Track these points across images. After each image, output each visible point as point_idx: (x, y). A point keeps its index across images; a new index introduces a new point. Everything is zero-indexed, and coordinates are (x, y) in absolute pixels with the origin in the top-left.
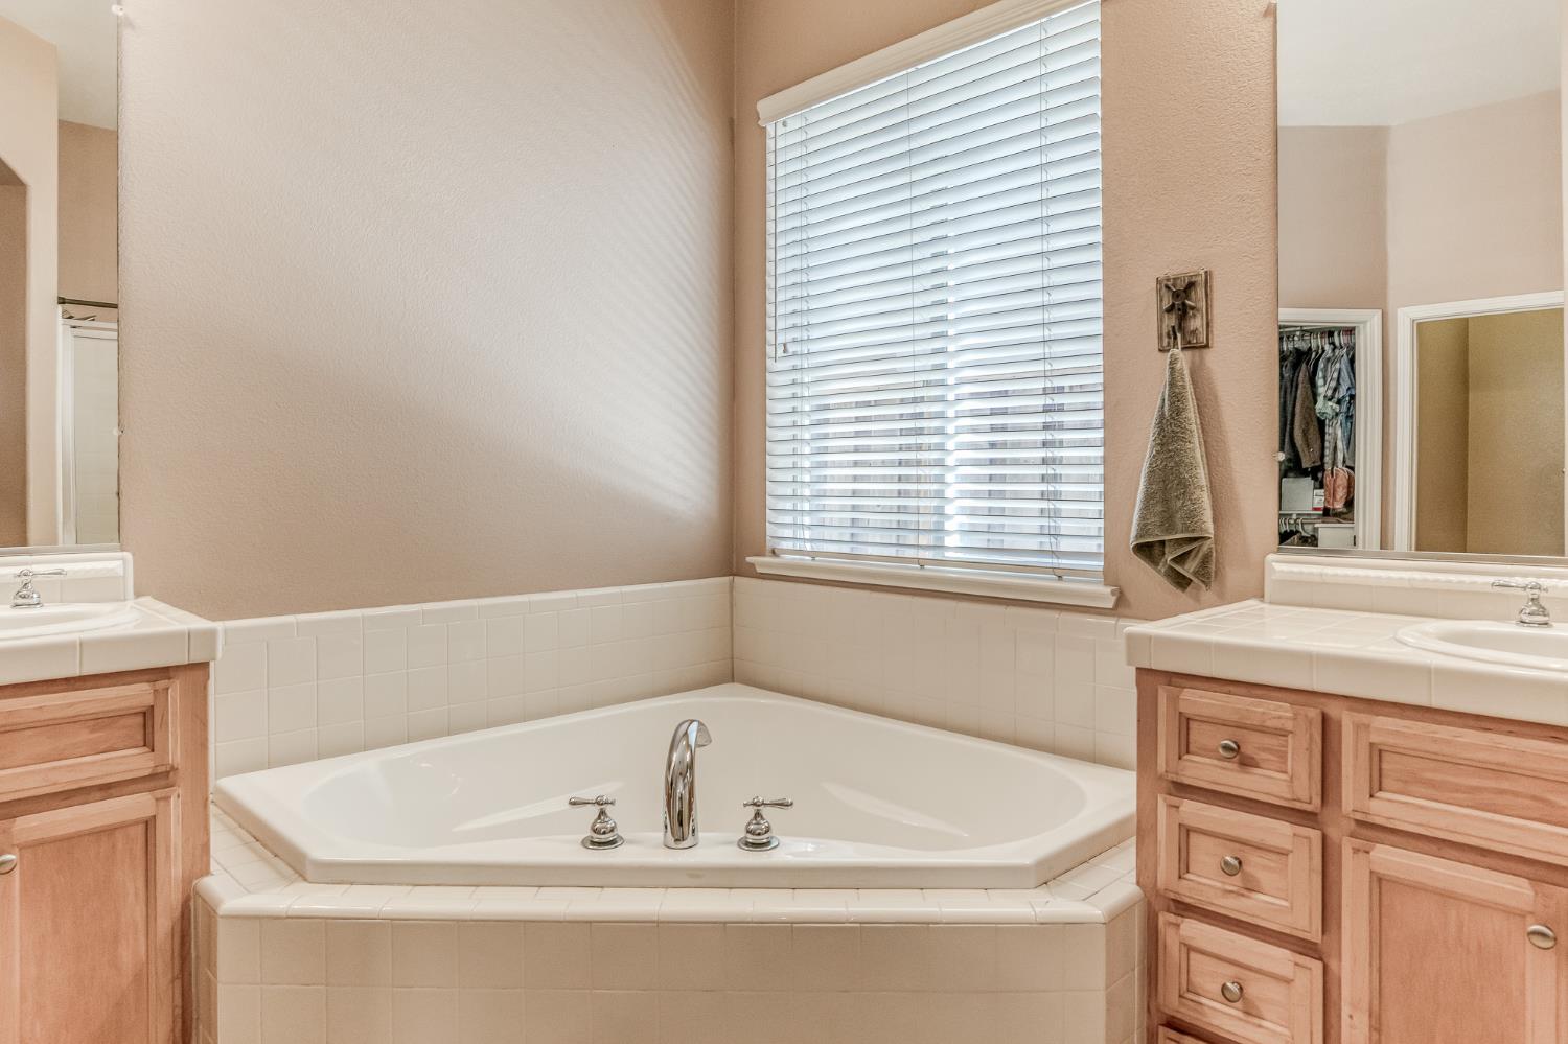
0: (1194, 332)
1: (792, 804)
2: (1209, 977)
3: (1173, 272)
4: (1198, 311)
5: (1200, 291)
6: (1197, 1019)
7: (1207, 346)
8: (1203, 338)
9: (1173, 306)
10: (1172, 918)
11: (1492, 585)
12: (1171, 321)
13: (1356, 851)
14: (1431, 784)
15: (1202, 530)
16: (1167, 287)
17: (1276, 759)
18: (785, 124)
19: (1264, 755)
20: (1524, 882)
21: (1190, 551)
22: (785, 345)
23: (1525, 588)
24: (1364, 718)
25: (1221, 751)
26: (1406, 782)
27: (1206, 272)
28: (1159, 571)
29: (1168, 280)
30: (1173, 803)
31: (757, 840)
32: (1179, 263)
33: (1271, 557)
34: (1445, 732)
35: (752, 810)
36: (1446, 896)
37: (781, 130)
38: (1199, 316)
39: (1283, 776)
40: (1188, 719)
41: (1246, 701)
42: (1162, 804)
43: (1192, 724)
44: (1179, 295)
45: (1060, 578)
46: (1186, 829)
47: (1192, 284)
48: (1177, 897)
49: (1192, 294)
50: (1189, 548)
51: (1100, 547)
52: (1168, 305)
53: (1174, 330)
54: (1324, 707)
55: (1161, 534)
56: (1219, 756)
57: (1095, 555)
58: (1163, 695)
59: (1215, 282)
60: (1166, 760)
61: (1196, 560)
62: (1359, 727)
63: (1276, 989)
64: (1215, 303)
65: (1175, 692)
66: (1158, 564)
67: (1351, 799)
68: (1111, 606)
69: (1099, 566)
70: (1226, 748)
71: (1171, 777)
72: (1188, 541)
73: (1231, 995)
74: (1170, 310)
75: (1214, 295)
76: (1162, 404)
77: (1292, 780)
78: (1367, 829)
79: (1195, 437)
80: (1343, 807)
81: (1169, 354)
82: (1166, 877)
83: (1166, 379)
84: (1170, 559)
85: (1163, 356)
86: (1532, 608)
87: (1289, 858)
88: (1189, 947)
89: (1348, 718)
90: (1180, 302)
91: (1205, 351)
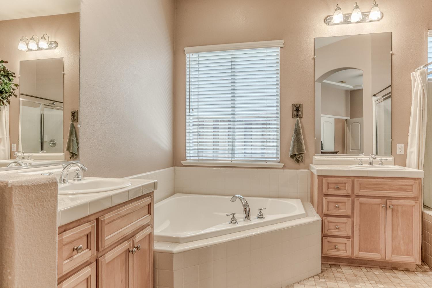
0: (300, 115)
1: (266, 209)
2: (332, 226)
6: (330, 234)
8: (301, 116)
9: (296, 110)
10: (326, 218)
12: (295, 113)
13: (357, 200)
14: (367, 188)
15: (303, 152)
16: (295, 106)
17: (344, 188)
18: (193, 55)
19: (341, 187)
20: (380, 200)
21: (300, 156)
22: (193, 109)
23: (359, 159)
24: (358, 179)
26: (363, 188)
27: (302, 104)
29: (295, 104)
30: (326, 198)
31: (261, 217)
32: (297, 102)
33: (314, 156)
34: (370, 180)
35: (259, 211)
36: (370, 204)
37: (191, 56)
38: (301, 112)
39: (345, 190)
40: (329, 183)
41: (339, 179)
42: (324, 198)
43: (329, 184)
44: (297, 108)
45: (266, 162)
46: (328, 202)
47: (300, 106)
48: (327, 214)
49: (300, 108)
50: (301, 155)
51: (279, 156)
52: (295, 109)
53: (296, 114)
54: (353, 178)
55: (296, 153)
56: (335, 188)
57: (277, 158)
58: (324, 179)
59: (303, 106)
60: (325, 191)
61: (301, 158)
62: (357, 181)
63: (344, 225)
64: (303, 110)
65: (327, 179)
66: (295, 159)
67: (356, 192)
68: (282, 167)
69: (279, 160)
70: (337, 187)
71: (326, 194)
72: (301, 154)
73: (337, 228)
74: (295, 110)
75: (303, 108)
76: (296, 128)
77: (347, 191)
78: (358, 196)
79: (302, 134)
80: (355, 194)
81: (297, 119)
82: (325, 211)
83: (297, 123)
84: (297, 157)
85: (293, 119)
86: (360, 162)
87: (346, 203)
88: (329, 222)
89: (356, 180)
90: (297, 109)
91: (301, 119)
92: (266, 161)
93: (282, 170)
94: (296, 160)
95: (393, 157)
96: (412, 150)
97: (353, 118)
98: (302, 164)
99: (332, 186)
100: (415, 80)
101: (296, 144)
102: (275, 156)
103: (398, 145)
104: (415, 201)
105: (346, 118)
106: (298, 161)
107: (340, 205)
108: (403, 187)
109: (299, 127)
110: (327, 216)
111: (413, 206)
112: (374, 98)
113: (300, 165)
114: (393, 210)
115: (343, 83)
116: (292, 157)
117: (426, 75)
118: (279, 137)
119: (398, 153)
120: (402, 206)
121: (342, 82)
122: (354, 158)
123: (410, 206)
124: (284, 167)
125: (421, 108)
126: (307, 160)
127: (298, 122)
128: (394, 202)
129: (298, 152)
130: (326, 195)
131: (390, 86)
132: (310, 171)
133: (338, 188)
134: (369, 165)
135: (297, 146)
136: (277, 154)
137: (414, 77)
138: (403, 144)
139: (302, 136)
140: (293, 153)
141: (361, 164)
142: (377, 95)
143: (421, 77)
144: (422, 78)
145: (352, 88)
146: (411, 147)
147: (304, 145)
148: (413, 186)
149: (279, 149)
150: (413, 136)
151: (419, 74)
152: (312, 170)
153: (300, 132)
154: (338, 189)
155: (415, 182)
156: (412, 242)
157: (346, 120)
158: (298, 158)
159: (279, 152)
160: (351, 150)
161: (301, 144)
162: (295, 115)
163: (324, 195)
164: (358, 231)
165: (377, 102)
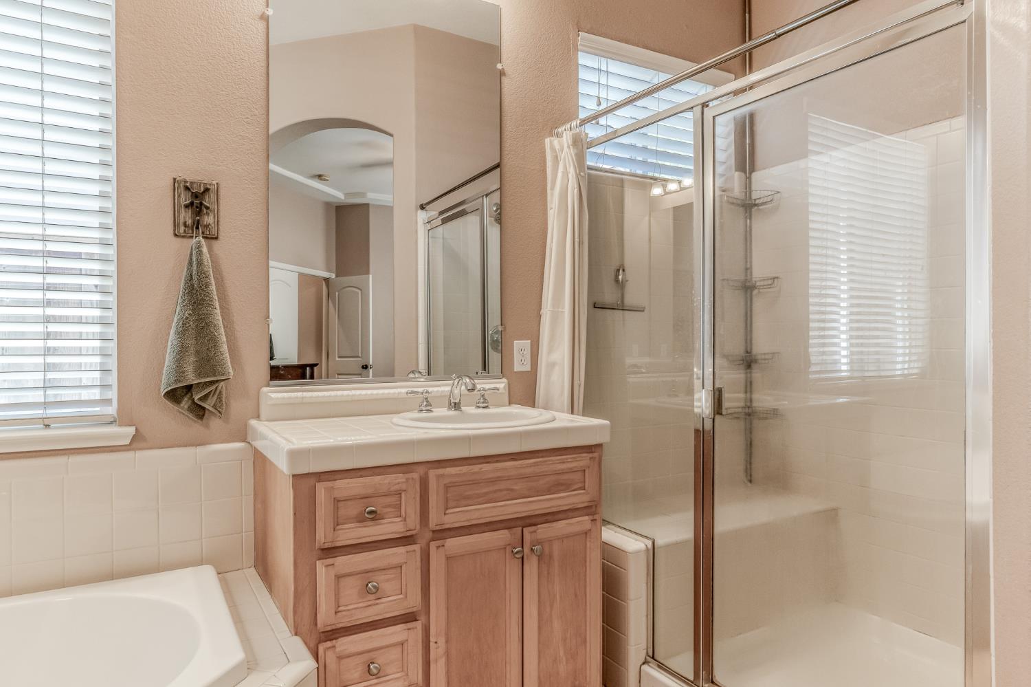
0: (207, 226)
2: (354, 671)
3: (190, 177)
4: (211, 211)
5: (213, 196)
7: (216, 238)
8: (214, 232)
9: (192, 204)
10: (329, 644)
11: (407, 393)
12: (187, 216)
13: (438, 547)
14: (468, 497)
15: (223, 374)
16: (187, 188)
17: (393, 510)
19: (386, 511)
20: (506, 531)
21: (209, 393)
23: (422, 393)
24: (440, 471)
25: (366, 514)
26: (457, 500)
27: (217, 184)
28: (183, 408)
29: (186, 182)
30: (328, 564)
32: (196, 173)
33: (265, 389)
34: (476, 468)
36: (476, 554)
38: (211, 217)
39: (399, 519)
40: (338, 501)
41: (377, 479)
42: (320, 567)
43: (341, 504)
44: (196, 196)
45: (47, 426)
46: (338, 577)
47: (207, 190)
48: (334, 627)
49: (207, 197)
50: (213, 388)
51: (113, 394)
52: (185, 199)
53: (189, 222)
54: (421, 470)
55: (191, 378)
56: (361, 519)
57: (106, 402)
58: (321, 489)
59: (222, 192)
60: (323, 536)
61: (212, 400)
62: (439, 477)
63: (395, 654)
64: (221, 208)
65: (329, 484)
66: (185, 403)
67: (434, 519)
68: (127, 442)
69: (112, 410)
70: (371, 512)
71: (326, 546)
72: (212, 383)
73: (375, 671)
74: (186, 206)
75: (221, 201)
76: (190, 278)
77: (405, 520)
78: (442, 534)
79: (217, 304)
80: (430, 525)
81: (194, 240)
82: (326, 618)
83: (194, 259)
84: (196, 398)
85: (179, 240)
86: (425, 403)
87: (404, 568)
88: (340, 658)
89: (432, 474)
90: (196, 201)
91: (214, 242)
92: (47, 422)
93: (130, 455)
94: (190, 410)
95: (504, 380)
96: (556, 356)
97: (346, 276)
98: (215, 423)
99: (352, 509)
100: (556, 159)
101: (191, 342)
102: (95, 394)
103: (517, 344)
104: (591, 517)
105: (325, 274)
106: (199, 411)
107: (381, 577)
108: (566, 477)
109: (202, 274)
110: (333, 634)
111: (586, 533)
112: (422, 216)
113: (207, 426)
114: (540, 557)
115: (321, 179)
116: (174, 396)
117: (585, 147)
118: (112, 315)
119: (517, 368)
120: (561, 538)
121: (320, 177)
122: (404, 390)
123: (577, 534)
124: (138, 442)
125: (577, 240)
126: (237, 407)
127: (200, 253)
128: (544, 531)
129: (199, 375)
130: (330, 551)
131: (498, 166)
132: (251, 445)
133: (374, 516)
134: (450, 409)
135: (197, 352)
136: (104, 387)
137: (553, 149)
138: (529, 341)
139: (218, 311)
140: (177, 381)
141: (429, 408)
142: (428, 207)
143: (575, 150)
144: (576, 155)
145: (343, 198)
146: (550, 351)
147: (224, 348)
148: (587, 471)
149: (113, 364)
150: (556, 317)
151: (570, 142)
152: (259, 444)
153: (208, 294)
154: (372, 519)
155: (591, 458)
156: (585, 641)
157: (327, 280)
158: (200, 399)
159: (113, 379)
160: (339, 357)
161: (214, 342)
162: (185, 224)
163: (320, 552)
164: (442, 662)
165: (429, 226)
